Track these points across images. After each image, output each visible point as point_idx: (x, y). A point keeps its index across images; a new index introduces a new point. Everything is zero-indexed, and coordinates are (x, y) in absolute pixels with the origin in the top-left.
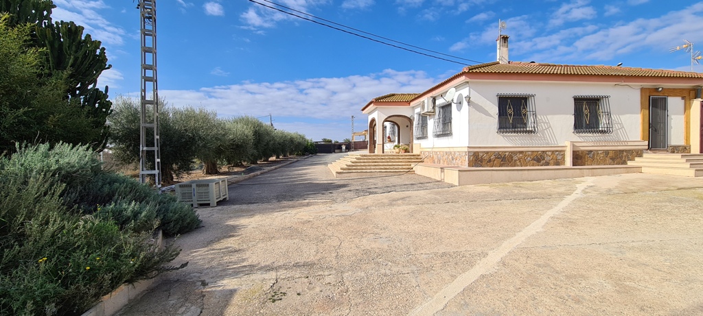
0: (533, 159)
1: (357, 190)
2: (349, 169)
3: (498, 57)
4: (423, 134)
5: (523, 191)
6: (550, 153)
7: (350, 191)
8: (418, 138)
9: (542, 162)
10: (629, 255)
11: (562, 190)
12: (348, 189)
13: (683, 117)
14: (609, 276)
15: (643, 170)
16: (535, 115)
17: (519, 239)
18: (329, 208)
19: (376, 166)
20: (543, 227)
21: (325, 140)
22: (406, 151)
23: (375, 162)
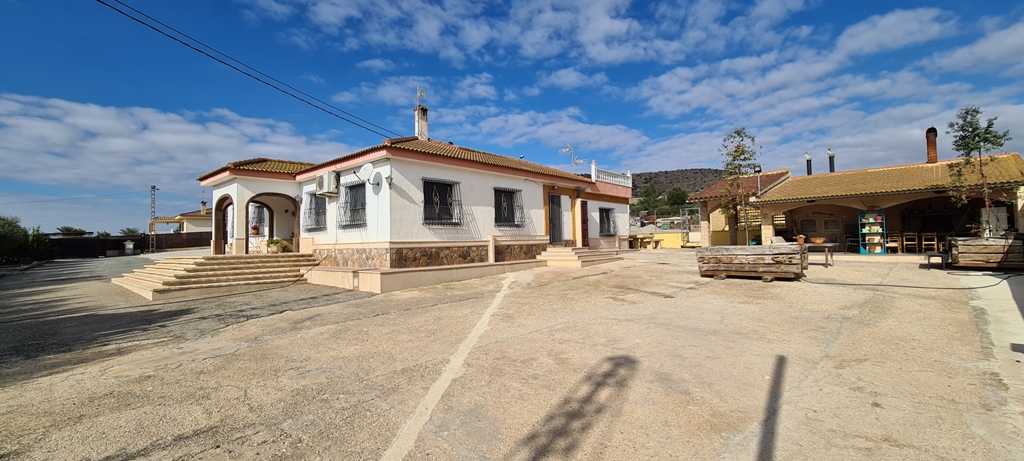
0: (460, 256)
1: (218, 315)
2: (183, 284)
3: (417, 131)
4: (318, 222)
5: (456, 293)
6: (474, 249)
7: (204, 318)
8: (310, 230)
9: (469, 258)
10: (557, 336)
11: (491, 287)
12: (198, 315)
13: (571, 213)
14: (549, 354)
15: (548, 263)
16: (460, 205)
17: (472, 340)
18: (176, 351)
19: (237, 274)
20: (488, 325)
21: (67, 231)
22: (285, 249)
23: (236, 269)
